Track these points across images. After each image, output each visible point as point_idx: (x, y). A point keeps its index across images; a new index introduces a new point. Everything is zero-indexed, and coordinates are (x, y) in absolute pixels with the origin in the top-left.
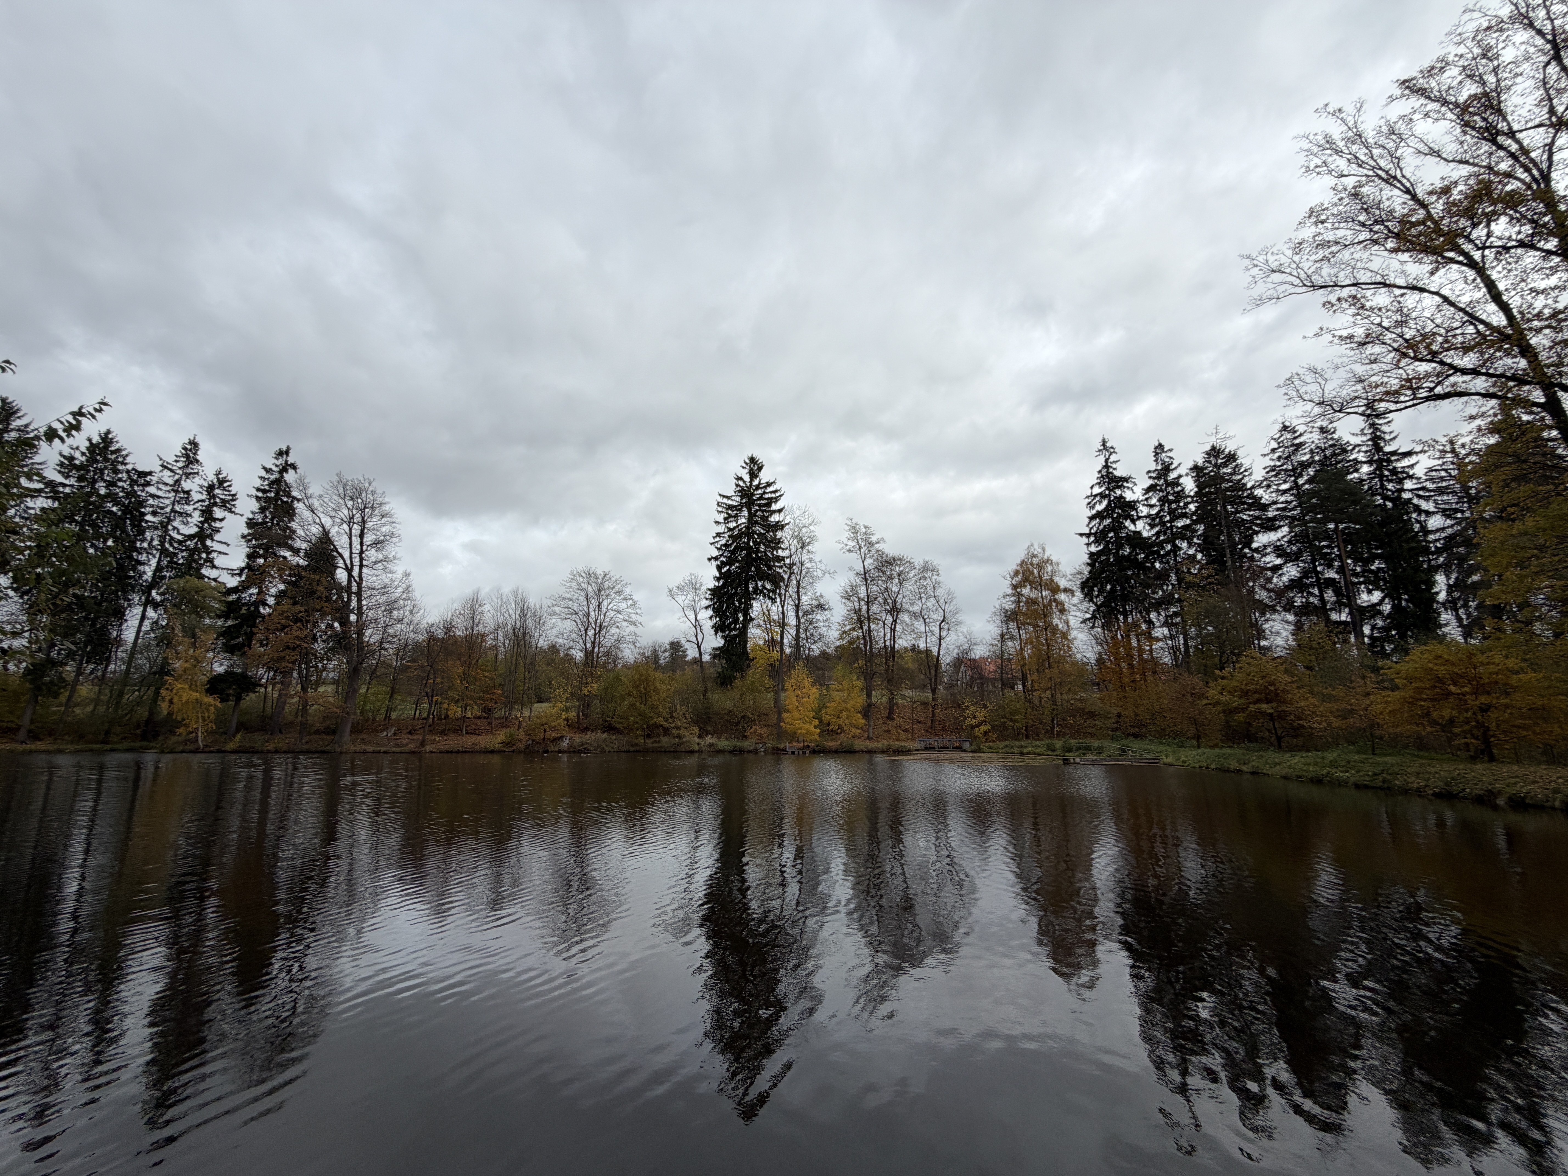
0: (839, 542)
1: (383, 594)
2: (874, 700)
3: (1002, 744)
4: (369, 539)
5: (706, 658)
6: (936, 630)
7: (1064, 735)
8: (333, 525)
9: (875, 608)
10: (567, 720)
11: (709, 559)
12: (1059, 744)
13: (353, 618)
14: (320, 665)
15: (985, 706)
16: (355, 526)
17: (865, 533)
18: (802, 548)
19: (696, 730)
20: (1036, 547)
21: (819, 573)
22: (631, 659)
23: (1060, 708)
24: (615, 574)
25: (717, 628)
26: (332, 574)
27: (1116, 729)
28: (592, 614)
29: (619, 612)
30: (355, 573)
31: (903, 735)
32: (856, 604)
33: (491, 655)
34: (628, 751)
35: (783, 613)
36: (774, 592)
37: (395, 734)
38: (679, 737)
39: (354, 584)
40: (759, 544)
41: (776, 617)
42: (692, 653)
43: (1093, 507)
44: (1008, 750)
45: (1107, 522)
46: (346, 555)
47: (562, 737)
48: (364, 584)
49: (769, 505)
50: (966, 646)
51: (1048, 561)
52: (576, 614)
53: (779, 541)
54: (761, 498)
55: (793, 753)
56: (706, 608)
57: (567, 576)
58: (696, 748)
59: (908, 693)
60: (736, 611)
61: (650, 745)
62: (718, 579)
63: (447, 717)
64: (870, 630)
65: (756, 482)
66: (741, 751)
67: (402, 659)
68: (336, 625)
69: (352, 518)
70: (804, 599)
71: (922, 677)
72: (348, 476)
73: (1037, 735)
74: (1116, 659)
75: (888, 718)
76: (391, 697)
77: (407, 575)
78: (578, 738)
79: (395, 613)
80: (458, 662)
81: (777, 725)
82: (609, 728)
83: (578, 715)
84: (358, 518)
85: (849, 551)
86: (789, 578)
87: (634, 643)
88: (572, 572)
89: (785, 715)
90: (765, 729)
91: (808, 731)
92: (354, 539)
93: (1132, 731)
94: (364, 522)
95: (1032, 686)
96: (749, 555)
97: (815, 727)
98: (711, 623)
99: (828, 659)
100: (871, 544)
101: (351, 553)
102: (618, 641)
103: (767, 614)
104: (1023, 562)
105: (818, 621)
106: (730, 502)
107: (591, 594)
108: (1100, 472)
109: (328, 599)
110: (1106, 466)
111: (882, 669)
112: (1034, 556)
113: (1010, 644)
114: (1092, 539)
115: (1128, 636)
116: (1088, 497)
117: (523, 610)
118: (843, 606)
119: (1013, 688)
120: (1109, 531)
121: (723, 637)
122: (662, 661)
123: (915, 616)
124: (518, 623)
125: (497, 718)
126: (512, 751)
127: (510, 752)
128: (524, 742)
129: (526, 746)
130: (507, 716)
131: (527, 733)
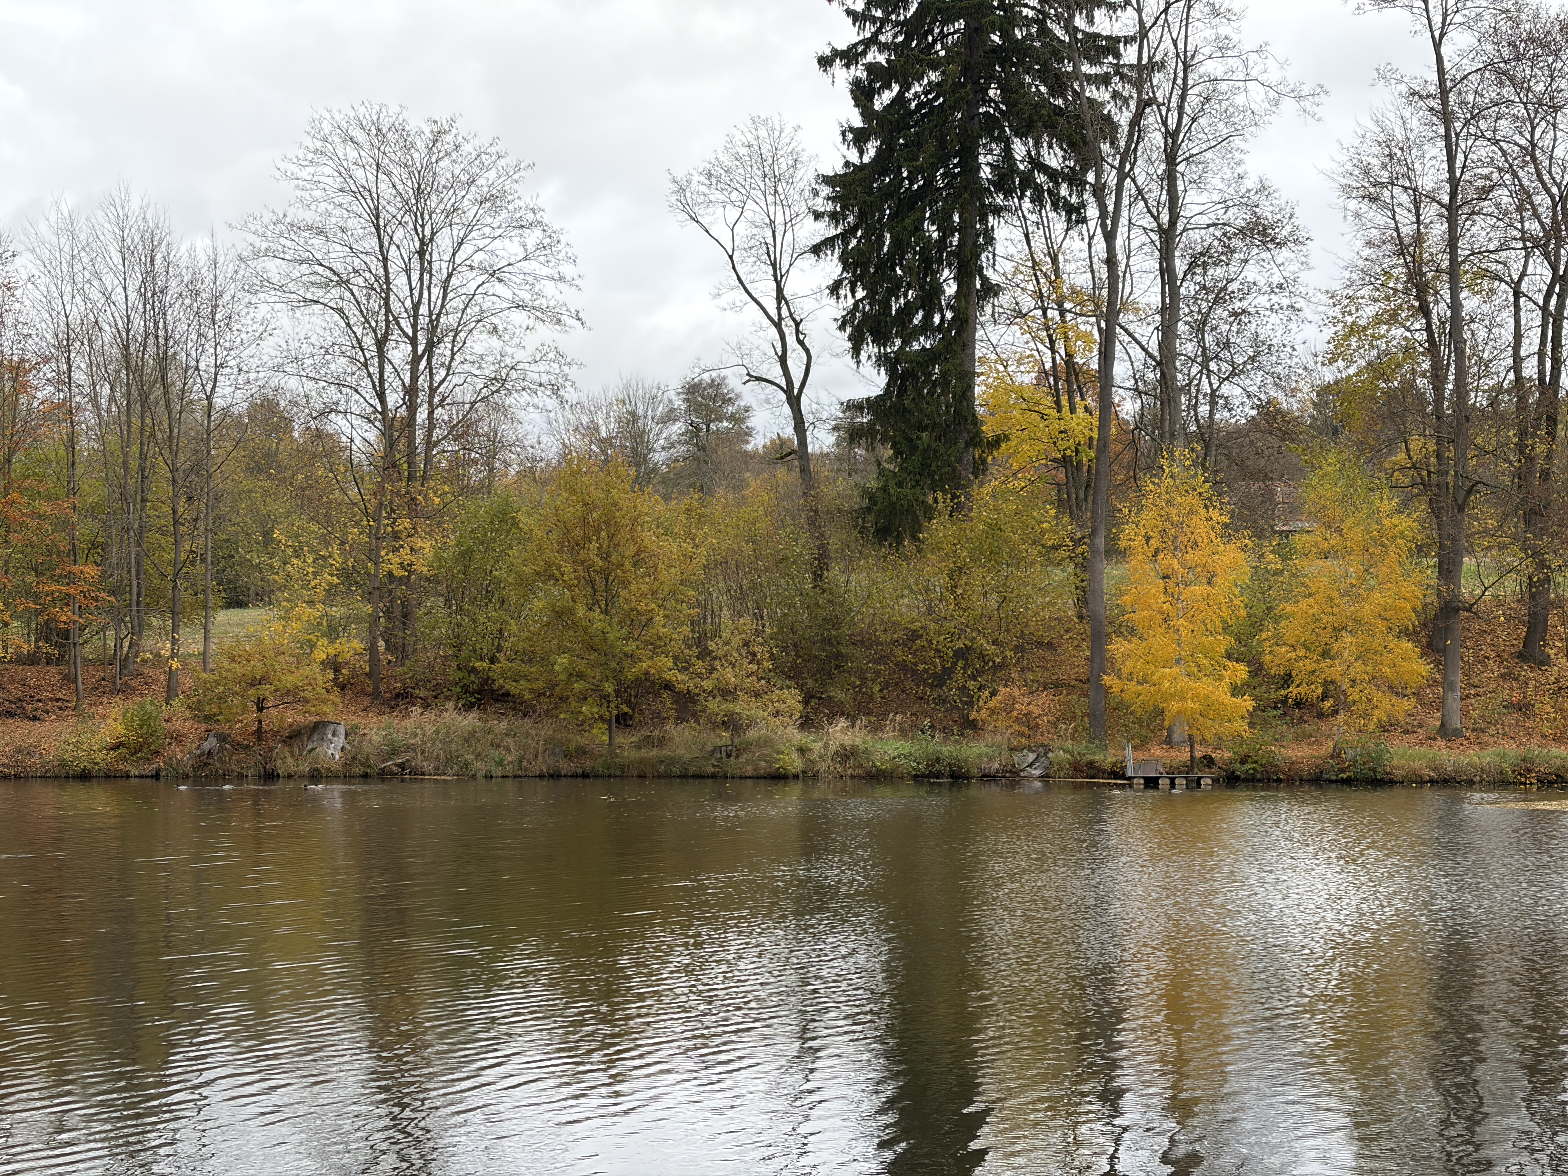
2: (1467, 588)
5: (822, 440)
9: (1480, 231)
10: (334, 664)
11: (825, 62)
19: (793, 700)
22: (550, 450)
25: (861, 329)
28: (400, 282)
29: (494, 274)
32: (1406, 218)
33: (52, 437)
34: (555, 776)
35: (1111, 262)
36: (1076, 180)
38: (732, 723)
41: (1083, 280)
42: (768, 422)
47: (318, 728)
52: (343, 283)
55: (1151, 783)
56: (818, 250)
57: (298, 140)
58: (795, 763)
61: (634, 755)
62: (859, 138)
64: (1456, 319)
66: (958, 776)
70: (1194, 202)
75: (1522, 657)
78: (378, 730)
81: (1091, 682)
82: (483, 695)
83: (372, 648)
86: (1135, 122)
87: (556, 391)
89: (1119, 646)
90: (1044, 698)
91: (1208, 704)
96: (974, 36)
97: (1236, 691)
98: (835, 309)
99: (1286, 436)
102: (500, 381)
103: (1047, 268)
105: (1249, 288)
107: (390, 209)
111: (1502, 472)
117: (150, 275)
118: (1349, 227)
121: (882, 360)
122: (658, 457)
124: (138, 324)
125: (90, 661)
126: (154, 773)
127: (147, 777)
128: (192, 742)
129: (199, 757)
130: (127, 654)
131: (199, 710)
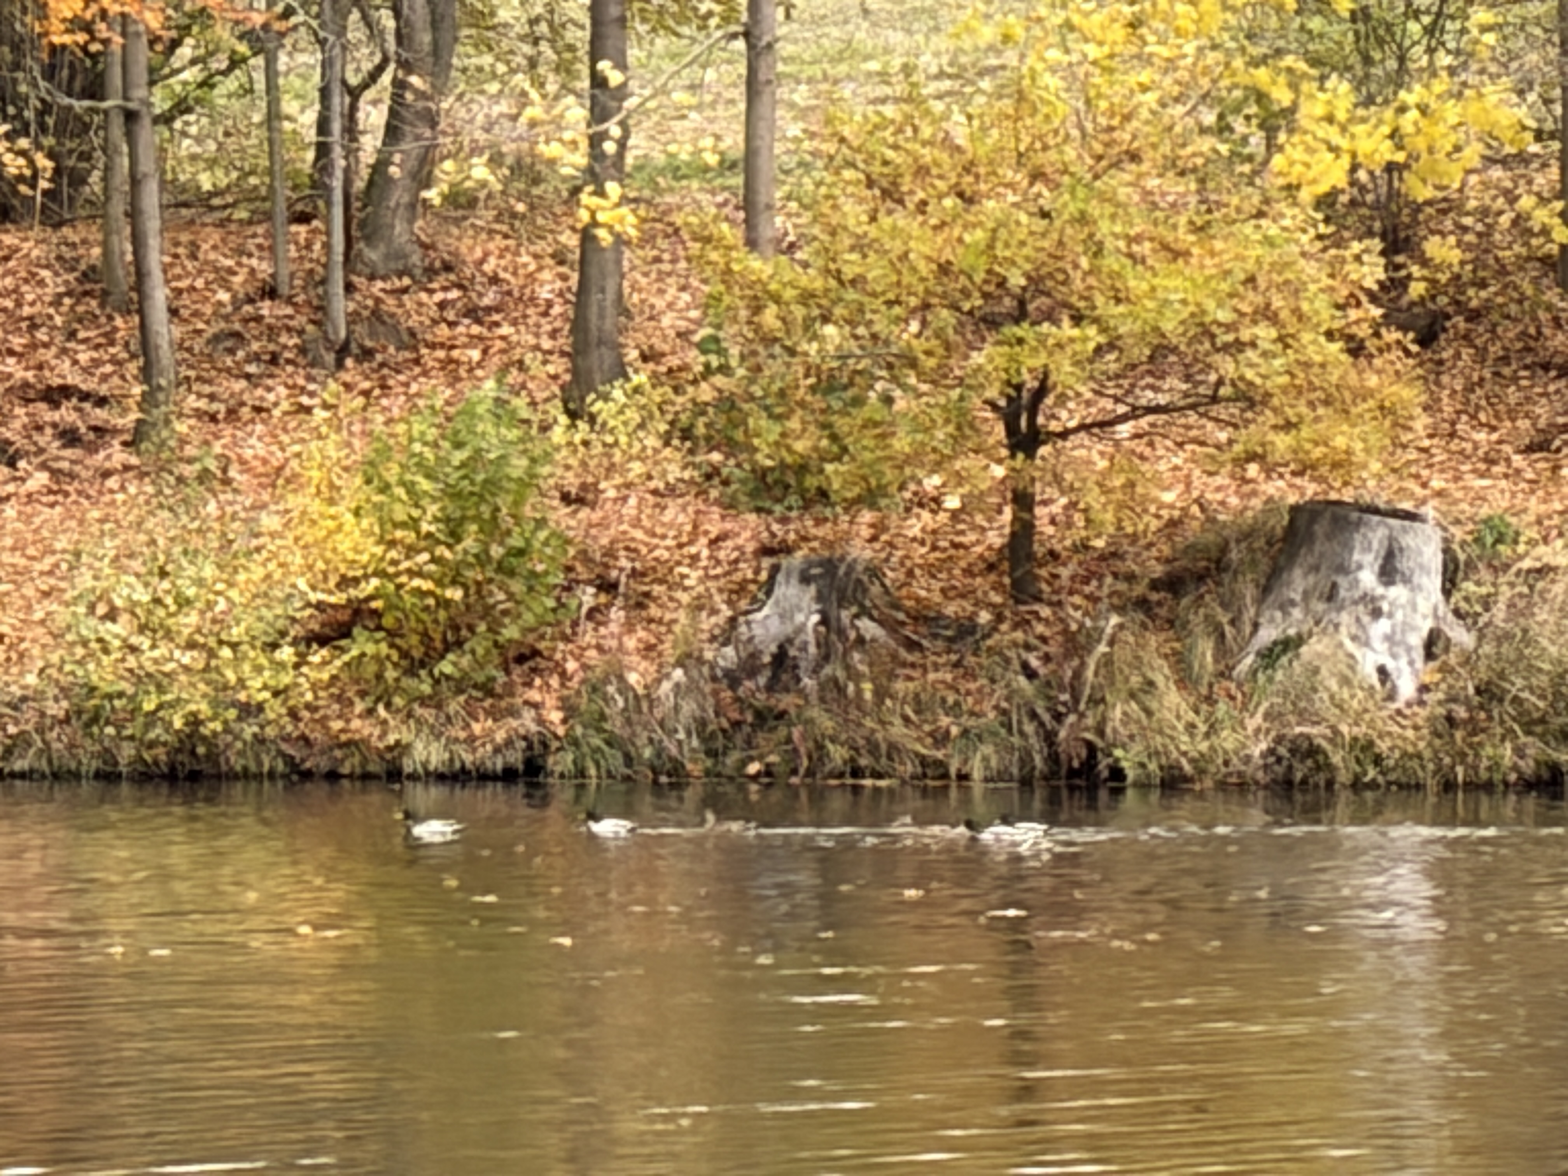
10: (1384, 213)
47: (1309, 537)
125: (204, 201)
126: (515, 757)
127: (484, 777)
128: (698, 606)
129: (733, 679)
130: (380, 167)
131: (731, 447)
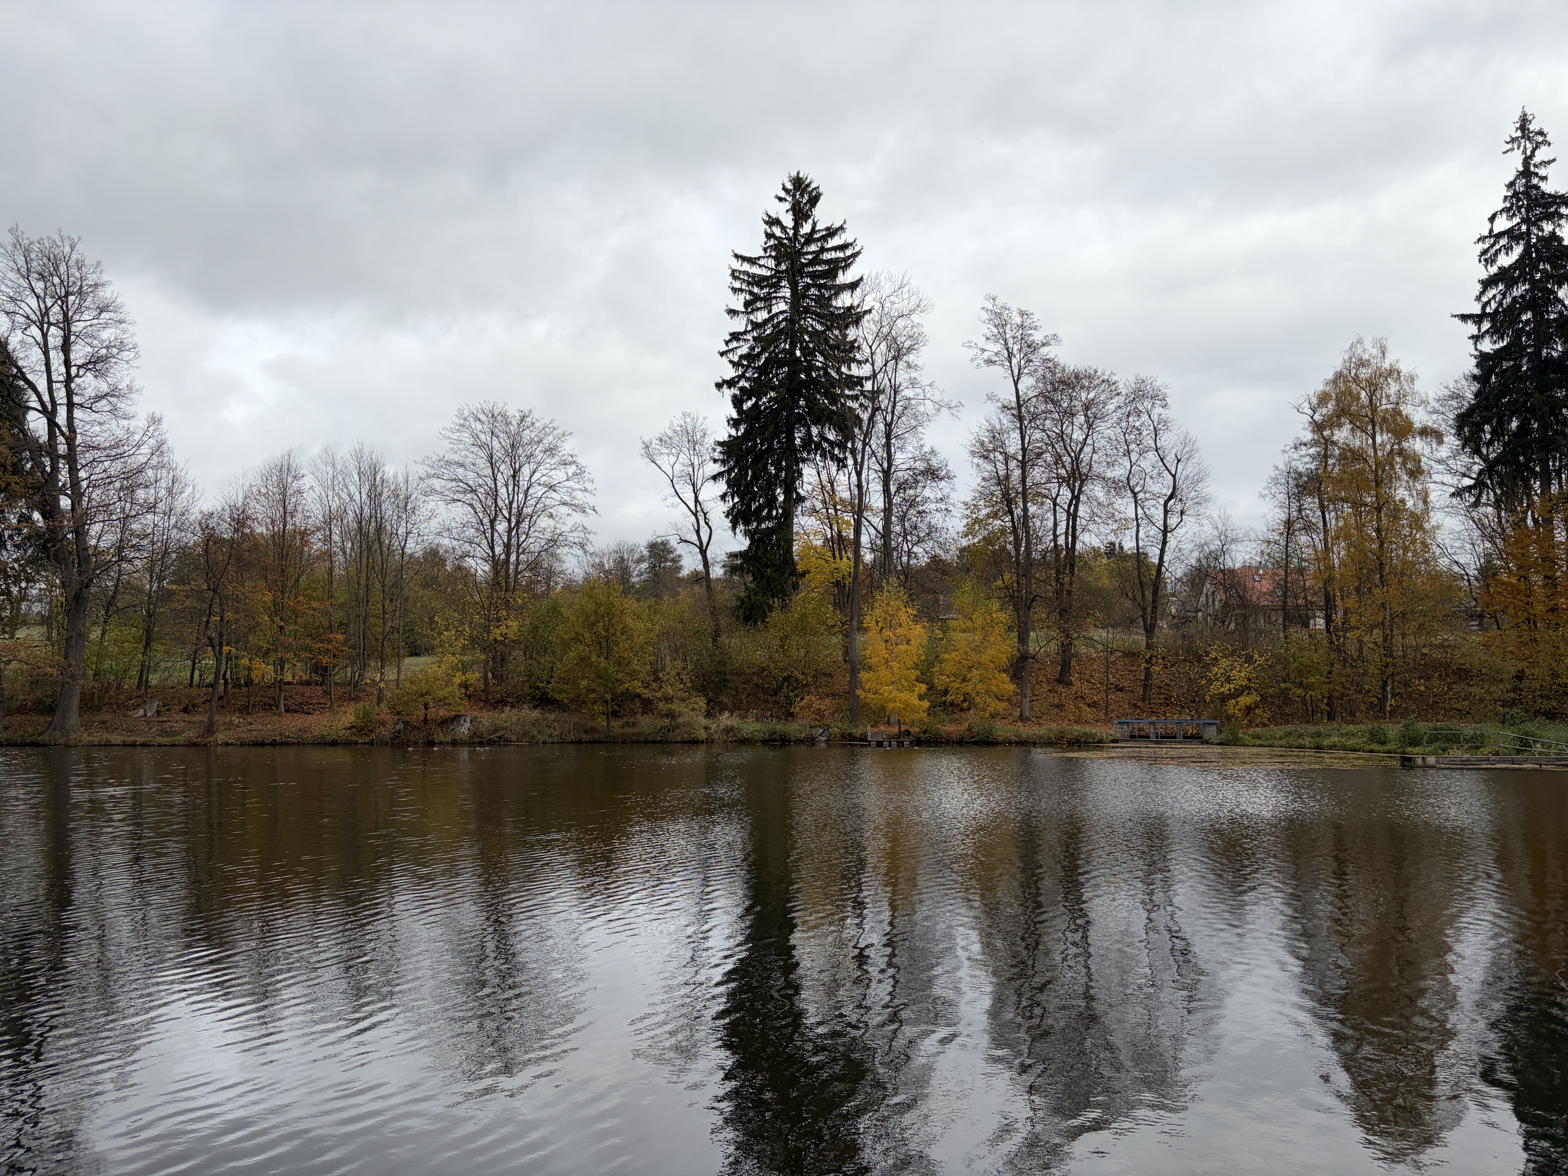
0: (969, 345)
1: (116, 458)
2: (1032, 648)
3: (1279, 731)
4: (79, 354)
5: (717, 572)
6: (1158, 514)
7: (1405, 713)
8: (13, 329)
9: (1037, 474)
10: (465, 686)
11: (719, 386)
12: (1393, 730)
13: (65, 503)
14: (15, 590)
15: (1249, 659)
16: (53, 329)
17: (1022, 326)
18: (896, 358)
19: (701, 702)
20: (1368, 345)
21: (928, 407)
22: (579, 575)
23: (1399, 662)
24: (541, 416)
25: (737, 517)
26: (19, 421)
27: (1513, 703)
28: (502, 491)
29: (551, 488)
30: (61, 418)
31: (1088, 713)
32: (1001, 467)
33: (321, 569)
34: (579, 742)
35: (859, 486)
36: (842, 446)
37: (158, 713)
38: (670, 715)
39: (61, 439)
40: (812, 353)
41: (846, 495)
42: (690, 563)
43: (1492, 261)
44: (1291, 740)
45: (1520, 290)
46: (42, 385)
47: (456, 718)
48: (79, 439)
49: (831, 274)
50: (1215, 545)
51: (1393, 373)
52: (473, 491)
53: (853, 347)
54: (816, 261)
55: (880, 744)
56: (715, 478)
57: (451, 419)
58: (703, 735)
59: (1099, 634)
60: (770, 485)
61: (620, 731)
62: (735, 423)
63: (249, 682)
64: (1026, 516)
65: (806, 228)
66: (784, 741)
67: (160, 579)
68: (36, 516)
69: (45, 313)
70: (899, 458)
71: (1128, 604)
72: (31, 234)
73: (1352, 713)
74: (1519, 568)
75: (1059, 681)
76: (147, 646)
77: (155, 421)
78: (487, 719)
79: (141, 494)
80: (262, 583)
81: (850, 693)
82: (543, 701)
83: (485, 677)
84: (55, 314)
85: (989, 362)
86: (871, 418)
87: (582, 546)
88: (460, 414)
89: (864, 676)
90: (827, 701)
91: (907, 705)
92: (52, 354)
93: (1546, 706)
94: (67, 321)
95: (1346, 621)
96: (792, 375)
97: (921, 697)
98: (725, 507)
99: (944, 572)
100: (1032, 347)
101: (50, 381)
102: (553, 542)
103: (828, 489)
104: (1339, 376)
105: (926, 500)
106: (756, 270)
107: (498, 454)
108: (1511, 185)
109: (17, 469)
110: (1526, 173)
111: (1048, 591)
112: (1362, 363)
113: (1303, 539)
114: (1486, 325)
115: (1549, 521)
116: (1482, 239)
117: (373, 486)
118: (974, 471)
119: (1306, 625)
120: (1524, 310)
121: (747, 533)
122: (634, 580)
123: (1116, 487)
124: (367, 511)
125: (338, 683)
126: (370, 742)
127: (366, 744)
128: (390, 725)
129: (394, 733)
130: (357, 680)
131: (394, 709)
